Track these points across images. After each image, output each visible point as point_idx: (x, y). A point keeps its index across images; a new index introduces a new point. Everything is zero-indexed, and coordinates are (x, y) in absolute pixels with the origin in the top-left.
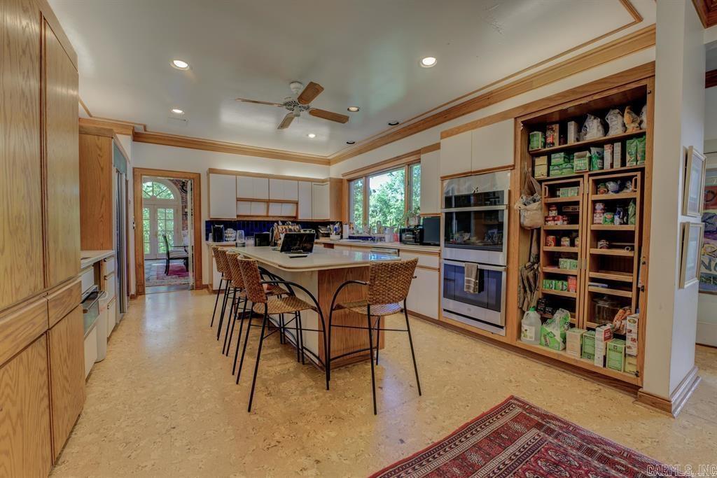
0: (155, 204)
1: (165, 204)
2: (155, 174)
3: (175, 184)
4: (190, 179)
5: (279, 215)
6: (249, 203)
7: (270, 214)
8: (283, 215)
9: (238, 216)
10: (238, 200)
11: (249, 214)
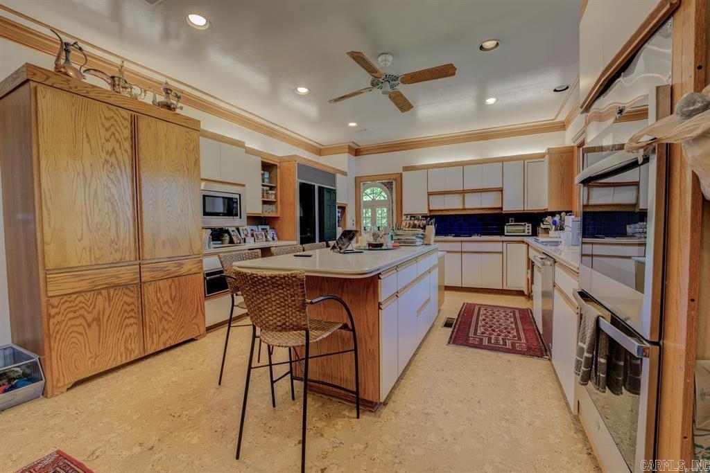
0: (373, 205)
1: (380, 204)
2: (373, 179)
3: (386, 185)
4: (394, 179)
5: (480, 207)
6: (442, 196)
7: (466, 207)
8: (483, 207)
9: (430, 211)
10: (430, 194)
11: (442, 208)
